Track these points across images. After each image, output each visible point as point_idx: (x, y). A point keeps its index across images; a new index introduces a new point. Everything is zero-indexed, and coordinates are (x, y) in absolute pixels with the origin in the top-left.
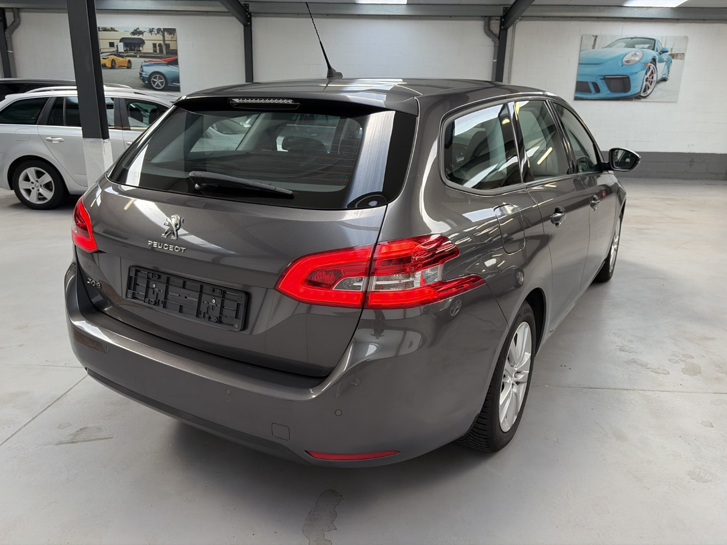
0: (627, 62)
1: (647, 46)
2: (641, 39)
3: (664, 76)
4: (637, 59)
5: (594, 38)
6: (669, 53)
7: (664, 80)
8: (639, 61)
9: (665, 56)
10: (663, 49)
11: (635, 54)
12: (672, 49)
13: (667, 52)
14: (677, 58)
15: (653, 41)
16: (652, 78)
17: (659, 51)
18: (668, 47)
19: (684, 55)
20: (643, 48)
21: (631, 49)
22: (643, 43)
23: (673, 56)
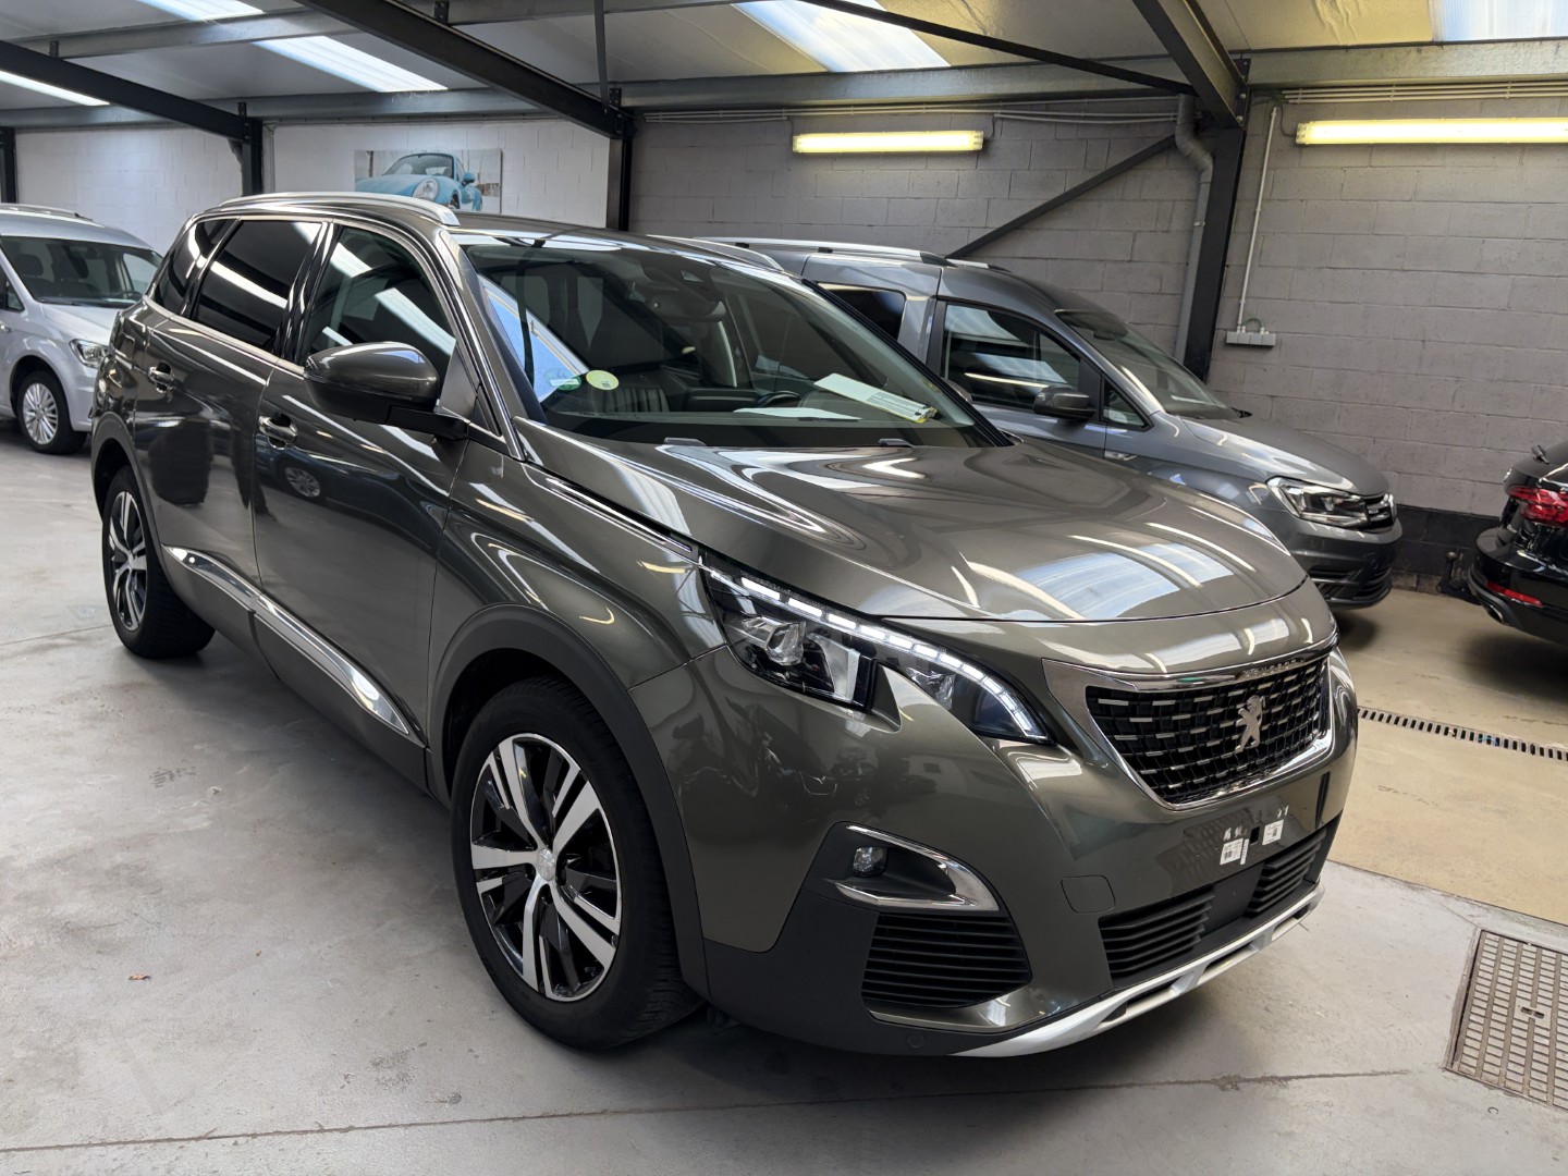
1: (442, 170)
2: (433, 157)
4: (431, 196)
5: (369, 157)
6: (476, 184)
9: (471, 190)
10: (466, 175)
11: (428, 186)
12: (479, 174)
13: (472, 181)
14: (489, 194)
15: (450, 160)
17: (461, 180)
18: (474, 172)
19: (499, 186)
20: (438, 175)
21: (422, 177)
22: (438, 165)
23: (483, 189)
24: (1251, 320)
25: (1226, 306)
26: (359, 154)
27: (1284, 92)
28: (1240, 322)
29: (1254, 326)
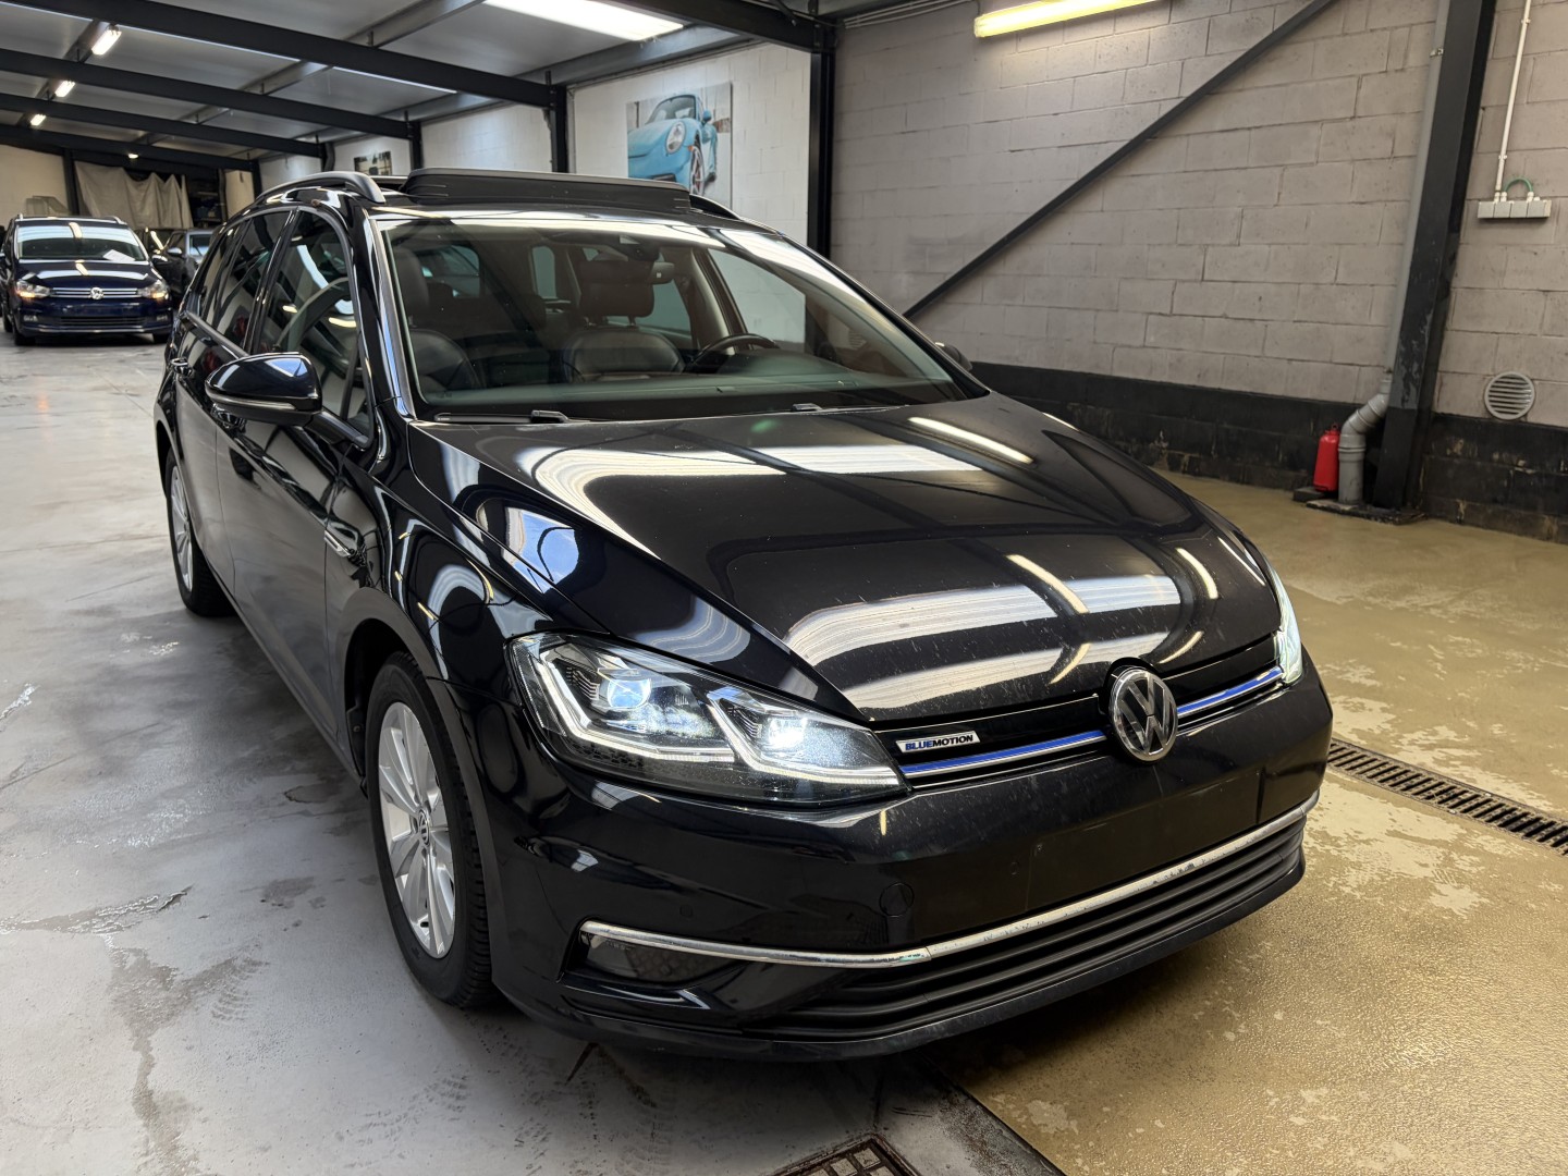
0: (671, 146)
1: (686, 111)
2: (680, 99)
3: (711, 171)
4: (680, 139)
5: (635, 107)
6: (713, 120)
7: (712, 178)
8: (682, 145)
9: (709, 128)
10: (705, 113)
11: (677, 130)
12: (715, 111)
13: (711, 118)
14: (722, 131)
15: (693, 100)
16: (699, 177)
17: (702, 118)
18: (710, 109)
19: (730, 120)
20: (684, 117)
21: (673, 121)
22: (683, 107)
23: (718, 126)
24: (1516, 182)
25: (1479, 164)
26: (629, 106)
28: (1498, 187)
29: (1519, 190)
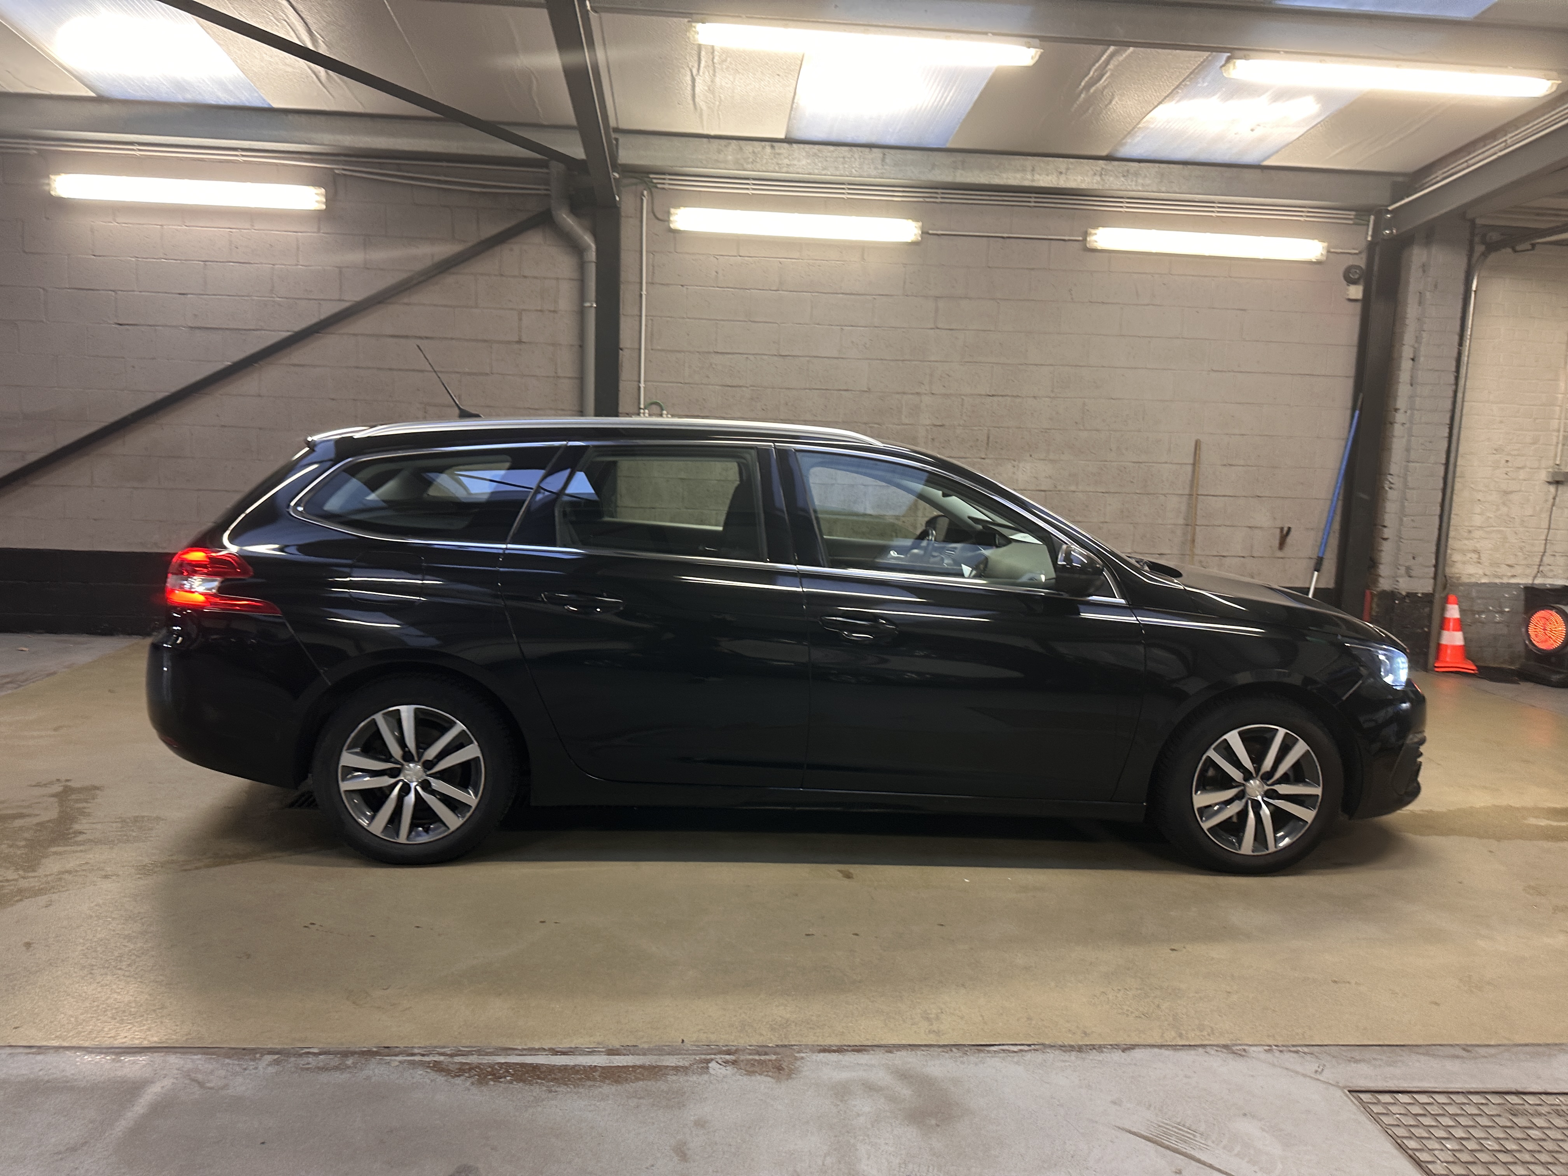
24: (652, 404)
25: (625, 389)
27: (651, 176)
28: (642, 406)
29: (655, 409)
